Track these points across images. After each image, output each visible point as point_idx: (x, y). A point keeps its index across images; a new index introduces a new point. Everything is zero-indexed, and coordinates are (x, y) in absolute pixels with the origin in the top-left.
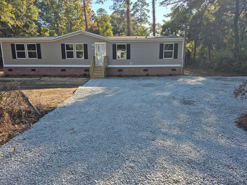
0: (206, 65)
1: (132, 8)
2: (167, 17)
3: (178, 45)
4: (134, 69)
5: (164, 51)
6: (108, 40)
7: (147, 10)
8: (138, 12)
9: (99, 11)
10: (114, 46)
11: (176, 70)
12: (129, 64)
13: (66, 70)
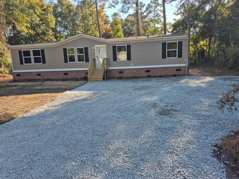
0: (221, 63)
1: (145, 9)
2: (177, 15)
3: (183, 43)
4: (136, 70)
5: (167, 50)
6: (107, 42)
7: (160, 10)
8: (151, 13)
9: (113, 16)
10: (114, 47)
11: (182, 70)
12: (130, 66)
13: (68, 74)
